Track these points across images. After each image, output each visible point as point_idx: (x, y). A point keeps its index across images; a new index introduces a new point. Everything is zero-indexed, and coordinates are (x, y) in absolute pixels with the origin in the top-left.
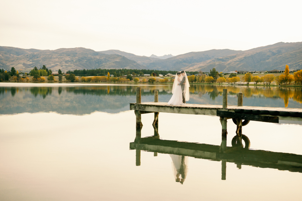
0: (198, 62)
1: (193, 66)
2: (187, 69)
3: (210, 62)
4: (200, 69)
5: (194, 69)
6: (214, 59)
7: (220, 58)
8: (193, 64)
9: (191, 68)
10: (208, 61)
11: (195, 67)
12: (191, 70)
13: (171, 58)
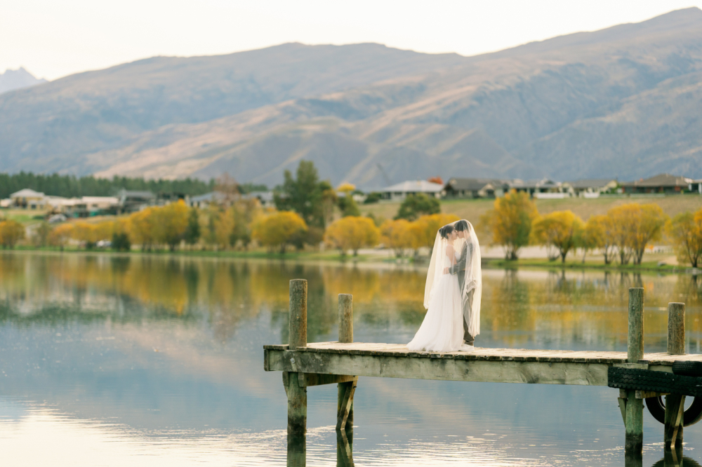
0: (195, 121)
1: (162, 145)
2: (126, 159)
3: (268, 122)
4: (206, 162)
5: (173, 163)
6: (291, 103)
7: (327, 97)
8: (163, 129)
9: (152, 157)
10: (259, 115)
11: (174, 150)
12: (153, 166)
13: (30, 91)
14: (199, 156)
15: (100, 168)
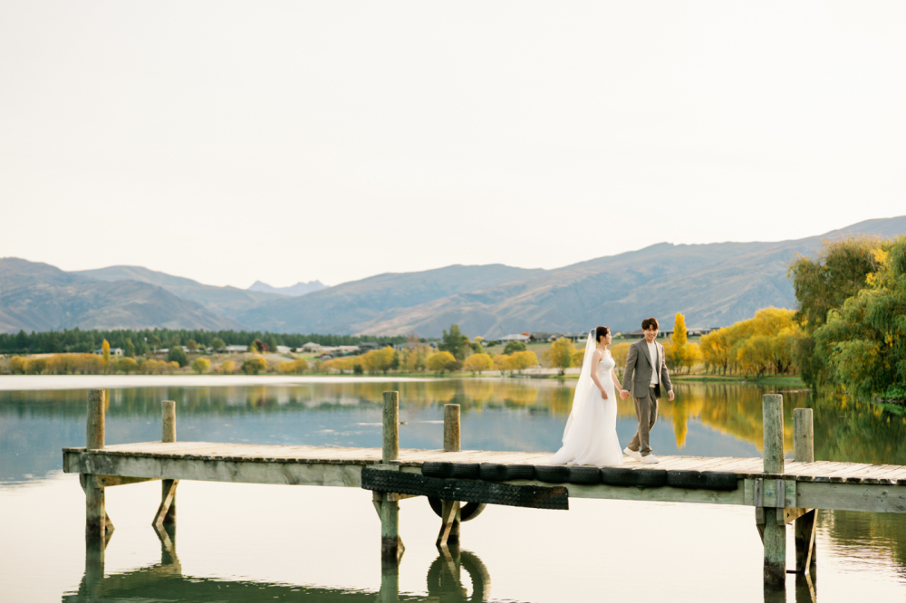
0: (406, 306)
1: (389, 319)
2: (371, 326)
3: (444, 306)
4: (412, 327)
5: (395, 328)
6: (456, 296)
7: (475, 292)
8: (389, 311)
9: (384, 325)
10: (440, 302)
11: (396, 321)
12: (384, 330)
13: (320, 292)
14: (409, 324)
15: (357, 331)
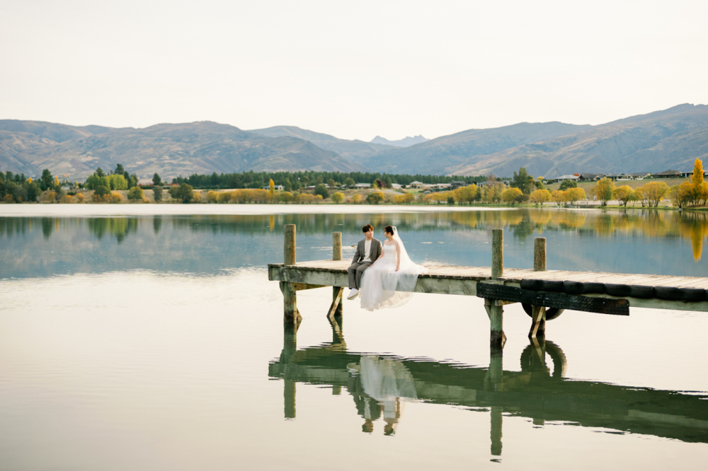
0: (486, 154)
1: (473, 163)
2: (460, 169)
3: (514, 153)
4: (490, 169)
5: (478, 170)
6: (523, 146)
7: (538, 143)
8: (473, 157)
9: (470, 168)
10: (511, 151)
11: (478, 165)
12: (470, 172)
13: (423, 144)
14: (488, 167)
15: (450, 173)
